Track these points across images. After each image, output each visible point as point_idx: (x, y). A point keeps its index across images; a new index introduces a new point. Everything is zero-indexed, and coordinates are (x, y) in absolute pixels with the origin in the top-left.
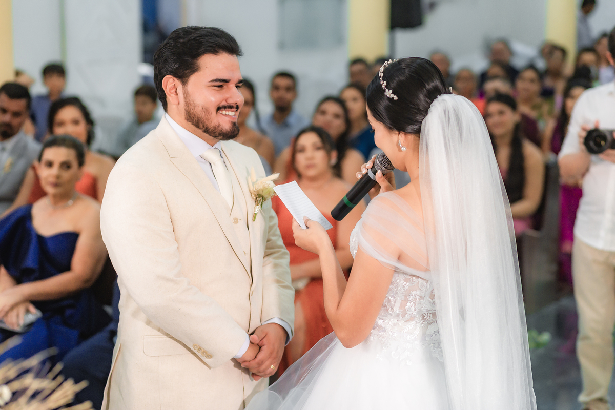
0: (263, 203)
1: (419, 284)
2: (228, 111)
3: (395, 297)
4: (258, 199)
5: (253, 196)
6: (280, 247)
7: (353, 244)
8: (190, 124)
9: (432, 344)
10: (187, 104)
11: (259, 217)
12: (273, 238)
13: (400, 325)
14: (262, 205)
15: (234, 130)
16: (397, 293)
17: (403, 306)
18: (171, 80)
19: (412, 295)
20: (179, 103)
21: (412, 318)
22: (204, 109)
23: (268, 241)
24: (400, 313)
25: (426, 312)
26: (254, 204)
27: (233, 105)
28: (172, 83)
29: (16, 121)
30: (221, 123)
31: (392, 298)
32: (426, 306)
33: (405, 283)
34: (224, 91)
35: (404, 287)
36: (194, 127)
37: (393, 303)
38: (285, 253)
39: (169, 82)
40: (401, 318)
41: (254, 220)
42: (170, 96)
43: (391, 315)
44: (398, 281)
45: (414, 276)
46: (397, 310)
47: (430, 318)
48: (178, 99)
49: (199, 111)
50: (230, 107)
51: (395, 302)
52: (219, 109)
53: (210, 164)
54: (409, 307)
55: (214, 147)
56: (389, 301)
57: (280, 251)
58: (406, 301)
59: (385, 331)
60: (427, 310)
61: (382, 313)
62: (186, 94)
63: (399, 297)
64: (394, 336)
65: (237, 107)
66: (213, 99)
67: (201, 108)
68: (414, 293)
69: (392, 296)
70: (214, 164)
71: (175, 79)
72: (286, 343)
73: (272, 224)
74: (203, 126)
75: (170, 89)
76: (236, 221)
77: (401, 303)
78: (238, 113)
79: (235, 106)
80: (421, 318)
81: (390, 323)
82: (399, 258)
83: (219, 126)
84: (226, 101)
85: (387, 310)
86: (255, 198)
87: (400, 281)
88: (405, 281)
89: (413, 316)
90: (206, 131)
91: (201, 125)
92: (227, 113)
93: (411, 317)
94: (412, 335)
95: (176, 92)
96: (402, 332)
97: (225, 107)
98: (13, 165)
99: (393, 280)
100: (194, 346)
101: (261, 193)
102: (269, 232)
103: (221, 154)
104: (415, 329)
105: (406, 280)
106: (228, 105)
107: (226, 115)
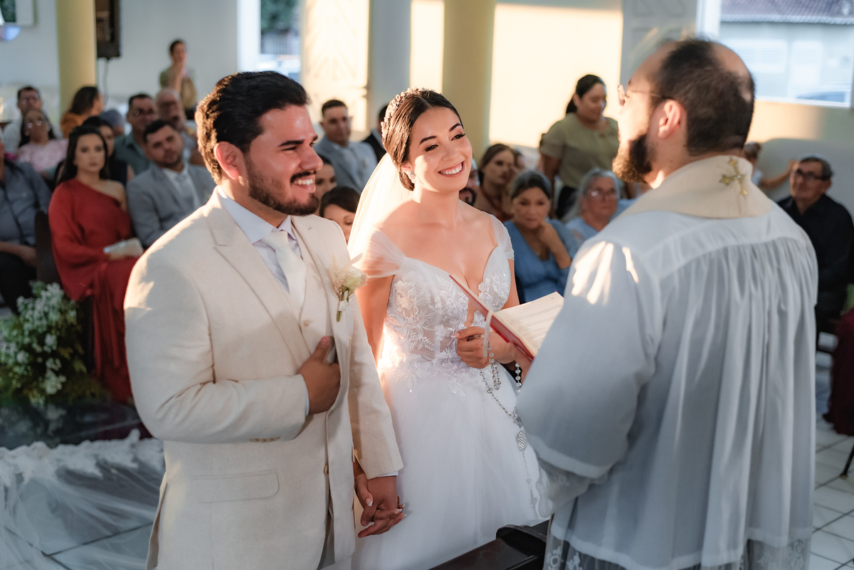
0: (350, 297)
2: (305, 179)
8: (255, 201)
10: (252, 178)
14: (347, 299)
15: (314, 203)
18: (228, 148)
22: (274, 181)
27: (310, 170)
30: (298, 197)
34: (298, 153)
41: (338, 320)
49: (268, 186)
50: (307, 174)
52: (293, 178)
55: (280, 229)
62: (249, 165)
70: (279, 248)
74: (275, 203)
79: (312, 172)
83: (295, 201)
84: (301, 167)
90: (278, 207)
92: (304, 182)
97: (301, 175)
106: (302, 171)
107: (302, 186)
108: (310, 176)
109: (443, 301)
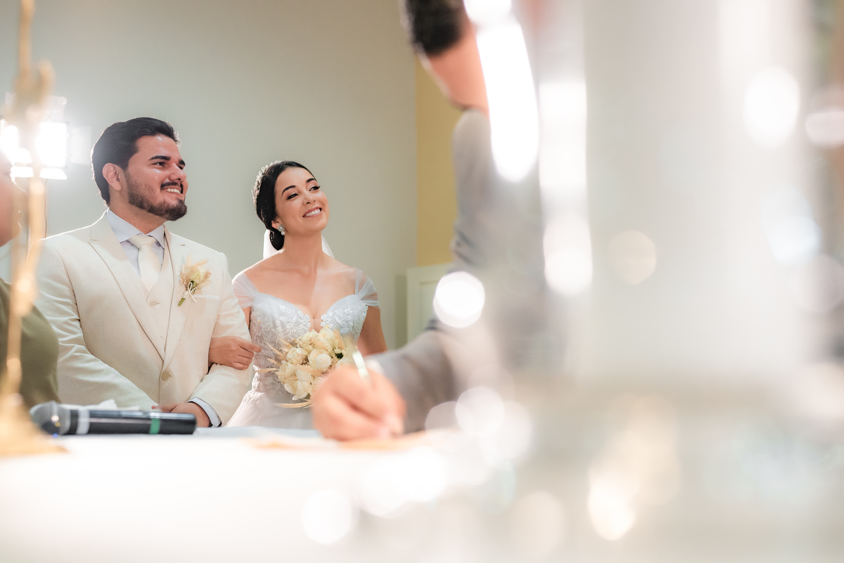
4: (188, 284)
5: (182, 280)
8: (133, 206)
10: (130, 186)
15: (181, 205)
22: (147, 187)
26: (184, 289)
27: (177, 182)
28: (113, 171)
34: (166, 168)
39: (110, 171)
41: (179, 305)
42: (112, 182)
48: (120, 184)
49: (142, 191)
50: (174, 184)
52: (163, 187)
53: (139, 249)
62: (128, 177)
65: (181, 185)
66: (156, 177)
67: (144, 186)
71: (116, 166)
74: (148, 206)
75: (112, 178)
79: (179, 183)
83: (164, 204)
84: (168, 177)
86: (185, 283)
90: (151, 210)
91: (146, 205)
92: (172, 190)
95: (117, 178)
97: (168, 184)
101: (189, 277)
106: (170, 181)
107: (171, 192)
108: (176, 186)
109: (283, 325)
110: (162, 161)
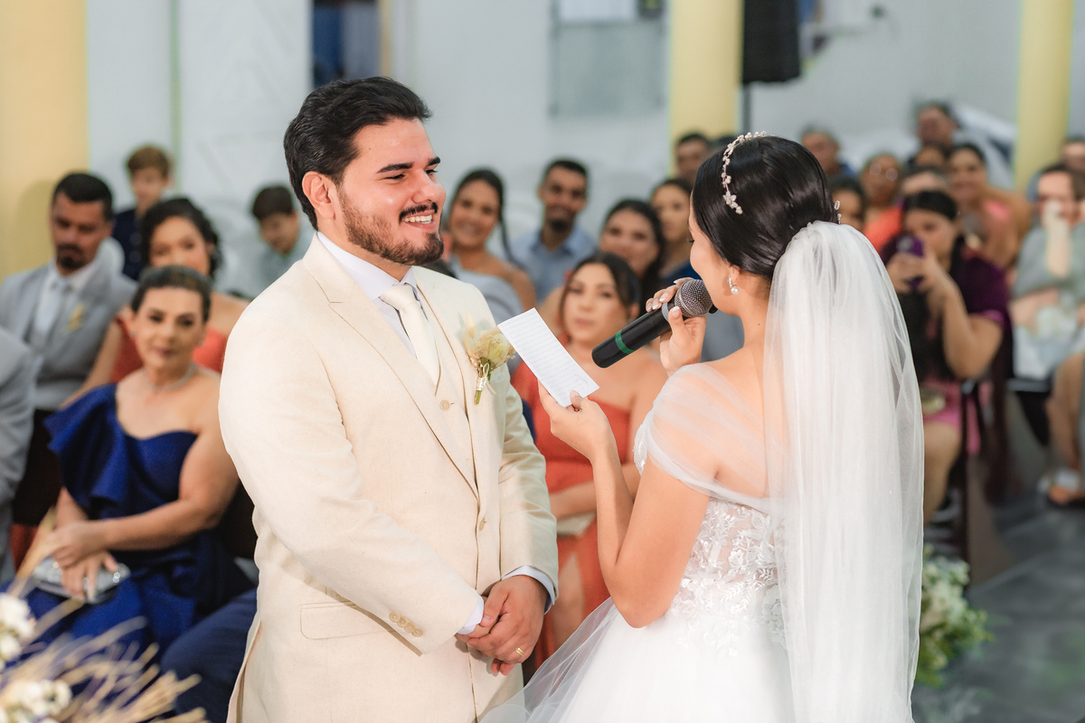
0: (492, 373)
1: (753, 519)
2: (420, 216)
3: (710, 541)
4: (481, 366)
5: (473, 361)
6: (528, 449)
7: (639, 451)
8: (358, 247)
9: (771, 622)
10: (348, 214)
11: (486, 398)
12: (516, 434)
13: (719, 587)
14: (489, 375)
15: (434, 247)
16: (714, 534)
17: (724, 555)
18: (316, 180)
19: (740, 538)
20: (334, 217)
21: (740, 577)
22: (376, 220)
23: (507, 439)
24: (719, 567)
25: (764, 567)
26: (476, 375)
27: (425, 204)
28: (319, 184)
29: (86, 241)
30: (409, 238)
31: (706, 543)
32: (762, 557)
33: (728, 517)
34: (406, 183)
35: (726, 523)
36: (365, 252)
37: (707, 551)
38: (537, 459)
39: (314, 183)
40: (721, 576)
41: (477, 402)
42: (319, 205)
43: (703, 570)
44: (717, 513)
45: (742, 505)
46: (714, 562)
47: (771, 577)
48: (332, 208)
49: (369, 225)
50: (422, 209)
51: (711, 549)
52: (403, 215)
53: (398, 311)
54: (735, 559)
55: (403, 282)
56: (701, 547)
57: (529, 455)
58: (730, 547)
59: (692, 597)
60: (765, 564)
61: (689, 568)
62: (344, 200)
63: (717, 540)
64: (709, 607)
65: (435, 207)
66: (391, 201)
67: (371, 219)
68: (743, 533)
69: (707, 539)
70: (403, 309)
71: (323, 176)
72: (546, 610)
73: (511, 410)
74: (381, 248)
75: (317, 195)
76: (445, 405)
77: (721, 551)
78: (437, 217)
79: (430, 205)
80: (754, 577)
81: (702, 585)
82: (717, 476)
83: (406, 244)
84: (412, 199)
85: (697, 563)
86: (476, 364)
87: (720, 513)
88: (728, 514)
89: (740, 573)
90: (386, 254)
91: (377, 247)
92: (418, 219)
93: (738, 575)
94: (738, 606)
95: (327, 197)
96: (722, 599)
97: (412, 211)
98: (84, 317)
99: (709, 511)
100: (392, 615)
101: (485, 355)
102: (507, 425)
103: (416, 293)
104: (744, 595)
105: (731, 513)
106: (417, 205)
107: (415, 224)
108: (426, 212)
110: (398, 172)
